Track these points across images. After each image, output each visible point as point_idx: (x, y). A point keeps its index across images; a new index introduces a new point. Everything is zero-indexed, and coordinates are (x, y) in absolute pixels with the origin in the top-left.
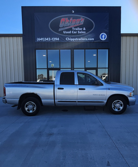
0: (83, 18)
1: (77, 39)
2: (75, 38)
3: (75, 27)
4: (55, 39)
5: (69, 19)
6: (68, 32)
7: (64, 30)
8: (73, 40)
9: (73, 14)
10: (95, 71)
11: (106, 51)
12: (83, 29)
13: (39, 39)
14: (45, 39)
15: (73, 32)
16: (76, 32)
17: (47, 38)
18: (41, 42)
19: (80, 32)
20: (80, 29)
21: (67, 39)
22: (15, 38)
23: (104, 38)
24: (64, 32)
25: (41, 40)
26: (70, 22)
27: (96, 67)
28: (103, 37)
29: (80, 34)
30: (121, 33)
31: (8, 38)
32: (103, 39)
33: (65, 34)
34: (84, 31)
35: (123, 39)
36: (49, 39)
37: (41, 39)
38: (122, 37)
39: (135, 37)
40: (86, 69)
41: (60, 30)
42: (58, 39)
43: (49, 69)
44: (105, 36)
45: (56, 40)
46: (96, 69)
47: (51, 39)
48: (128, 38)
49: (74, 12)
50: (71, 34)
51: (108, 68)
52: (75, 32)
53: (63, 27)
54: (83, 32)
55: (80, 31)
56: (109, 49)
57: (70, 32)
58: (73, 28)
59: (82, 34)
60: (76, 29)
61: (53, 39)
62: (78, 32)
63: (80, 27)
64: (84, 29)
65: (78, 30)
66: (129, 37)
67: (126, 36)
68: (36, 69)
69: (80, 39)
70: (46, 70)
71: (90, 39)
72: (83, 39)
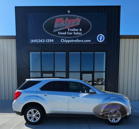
0: (79, 18)
1: (72, 41)
2: (70, 39)
3: (71, 28)
4: (49, 41)
5: (65, 19)
6: (63, 33)
7: (59, 31)
8: (69, 41)
9: (69, 14)
10: (91, 75)
11: (104, 54)
12: (79, 29)
13: (33, 41)
14: (39, 41)
15: (69, 33)
16: (72, 33)
17: (41, 40)
18: (35, 44)
19: (76, 34)
20: (76, 30)
21: (62, 40)
22: (9, 40)
24: (59, 33)
25: (35, 42)
26: (66, 23)
27: (93, 71)
28: (101, 38)
29: (75, 35)
30: (120, 35)
31: (2, 40)
32: (101, 41)
33: (60, 35)
34: (80, 32)
35: (122, 41)
36: (43, 41)
39: (134, 39)
40: (82, 73)
41: (55, 31)
42: (53, 41)
44: (103, 37)
45: (51, 41)
46: (93, 73)
47: (45, 40)
48: (127, 40)
49: (69, 12)
51: (106, 72)
52: (70, 34)
53: (58, 28)
54: (79, 34)
55: (76, 32)
57: (65, 33)
58: (69, 29)
59: (78, 35)
60: (72, 30)
61: (48, 41)
62: (73, 33)
63: (76, 27)
64: (81, 30)
65: (74, 31)
66: (129, 39)
67: (125, 38)
68: (30, 72)
69: (76, 41)
70: (40, 73)
71: (87, 41)
72: (79, 41)
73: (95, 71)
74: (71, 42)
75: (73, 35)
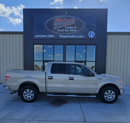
2: (67, 35)
5: (63, 19)
6: (61, 31)
8: (66, 37)
9: (66, 15)
11: (94, 47)
13: (37, 36)
14: (42, 36)
16: (68, 30)
19: (72, 31)
21: (61, 36)
22: (17, 35)
23: (93, 36)
26: (63, 22)
27: (85, 60)
30: (107, 31)
31: (12, 35)
32: (91, 37)
34: (75, 29)
35: (109, 37)
36: (45, 36)
37: (39, 36)
38: (108, 35)
42: (53, 36)
43: (44, 62)
44: (93, 34)
45: (51, 36)
46: (85, 62)
47: (47, 36)
49: (66, 13)
50: (64, 32)
51: (95, 62)
52: (67, 31)
53: (57, 26)
56: (96, 45)
57: (63, 30)
58: (66, 27)
59: (74, 32)
60: (69, 28)
61: (49, 36)
62: (69, 30)
64: (75, 28)
65: (70, 29)
67: (112, 34)
69: (71, 37)
70: (42, 62)
71: (80, 37)
72: (74, 37)
73: (87, 61)
74: (68, 37)
75: (69, 32)
